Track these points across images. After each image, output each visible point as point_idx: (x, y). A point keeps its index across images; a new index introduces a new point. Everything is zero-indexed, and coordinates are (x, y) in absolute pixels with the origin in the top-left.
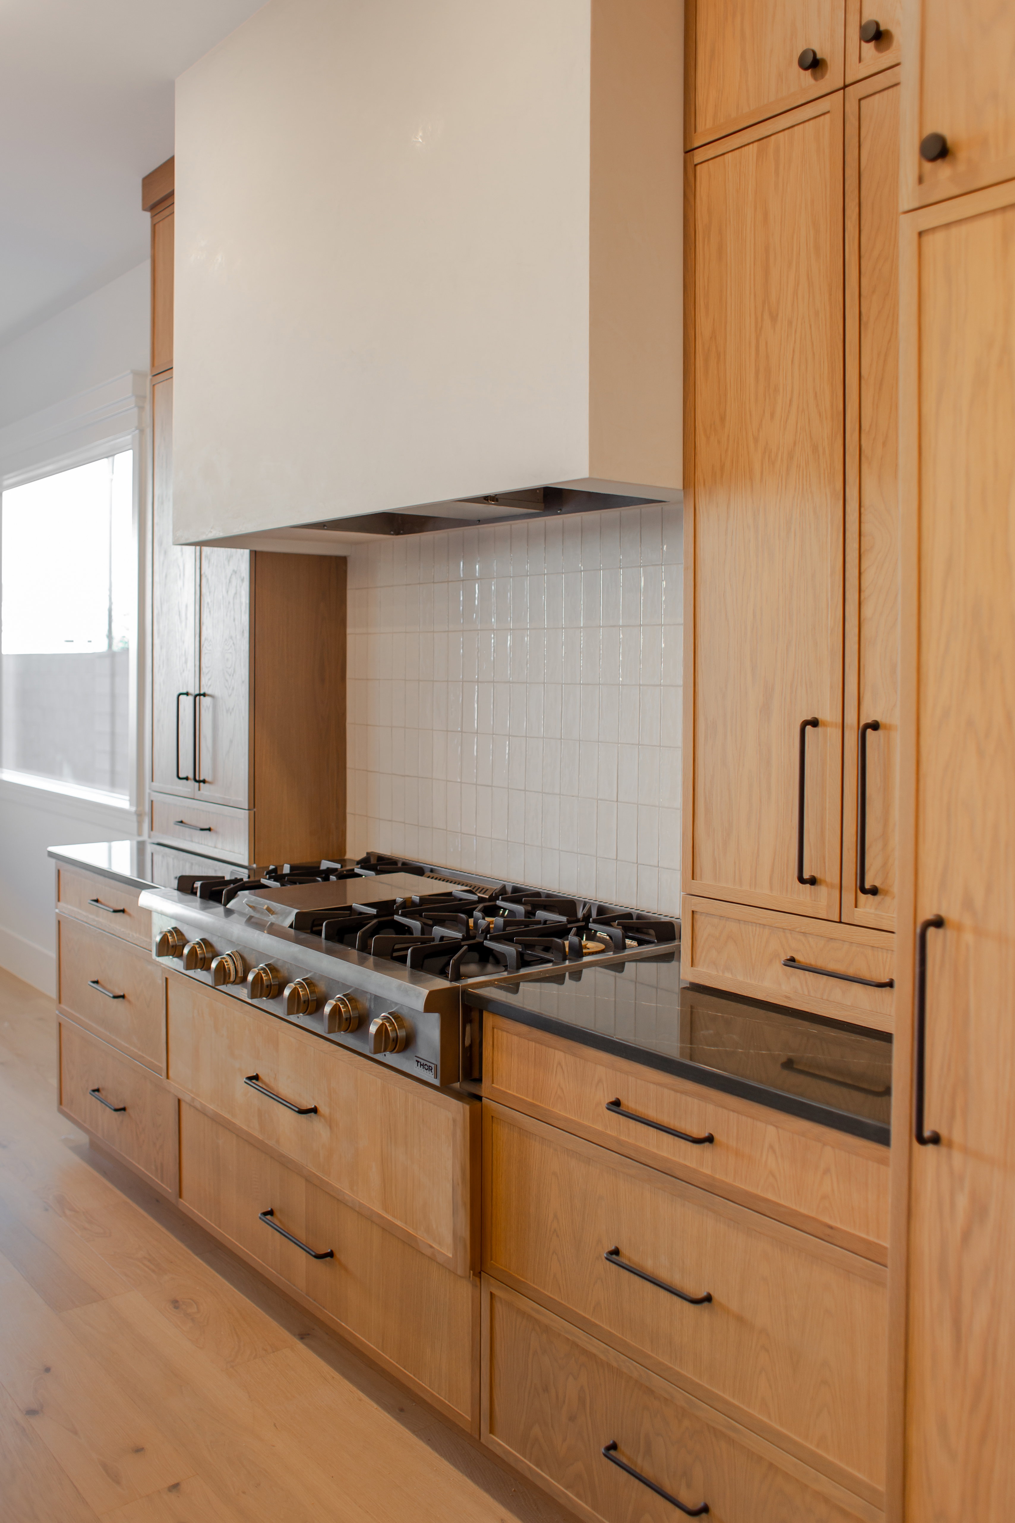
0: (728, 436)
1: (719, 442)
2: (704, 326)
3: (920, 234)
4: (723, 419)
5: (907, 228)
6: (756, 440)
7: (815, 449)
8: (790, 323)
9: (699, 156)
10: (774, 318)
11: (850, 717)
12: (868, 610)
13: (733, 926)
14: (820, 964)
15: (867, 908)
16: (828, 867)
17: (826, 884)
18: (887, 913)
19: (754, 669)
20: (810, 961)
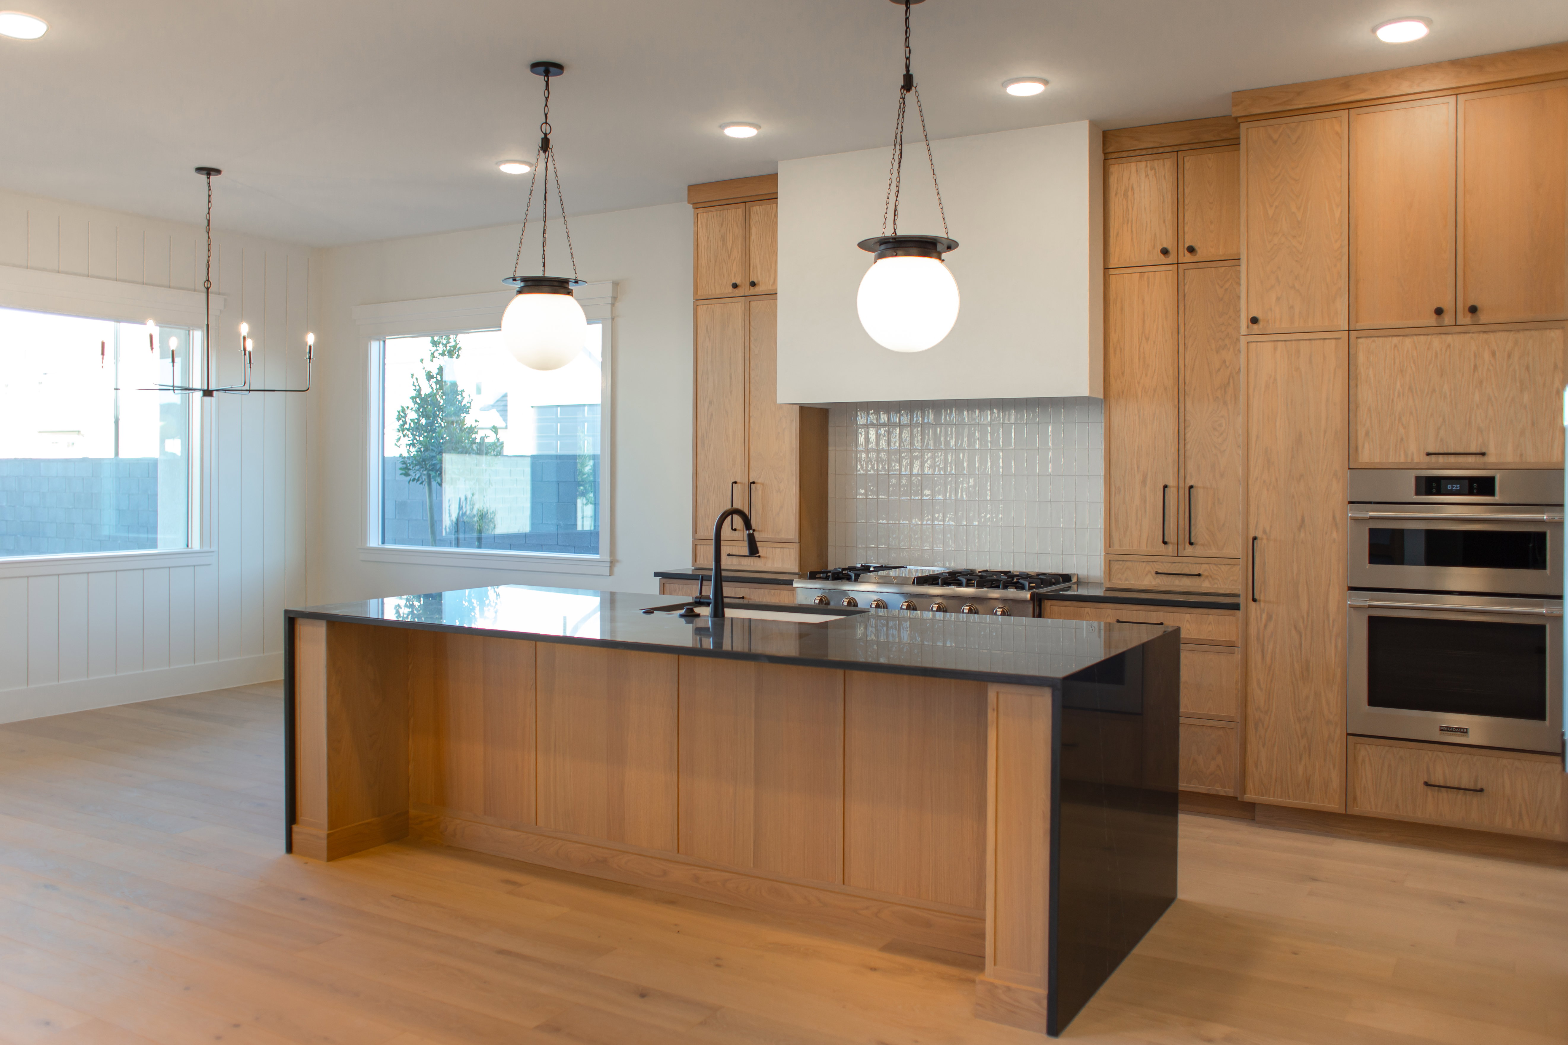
0: (1126, 381)
1: (1121, 382)
2: (1114, 337)
3: (1248, 342)
4: (1123, 374)
5: (1243, 340)
6: (1139, 383)
7: (1166, 389)
8: (1154, 342)
9: (1111, 272)
10: (1147, 339)
11: (1181, 484)
12: (1188, 447)
13: (1129, 564)
14: (1169, 572)
15: (1189, 550)
16: (1171, 537)
17: (1172, 543)
18: (1197, 551)
19: (1138, 467)
20: (1166, 572)
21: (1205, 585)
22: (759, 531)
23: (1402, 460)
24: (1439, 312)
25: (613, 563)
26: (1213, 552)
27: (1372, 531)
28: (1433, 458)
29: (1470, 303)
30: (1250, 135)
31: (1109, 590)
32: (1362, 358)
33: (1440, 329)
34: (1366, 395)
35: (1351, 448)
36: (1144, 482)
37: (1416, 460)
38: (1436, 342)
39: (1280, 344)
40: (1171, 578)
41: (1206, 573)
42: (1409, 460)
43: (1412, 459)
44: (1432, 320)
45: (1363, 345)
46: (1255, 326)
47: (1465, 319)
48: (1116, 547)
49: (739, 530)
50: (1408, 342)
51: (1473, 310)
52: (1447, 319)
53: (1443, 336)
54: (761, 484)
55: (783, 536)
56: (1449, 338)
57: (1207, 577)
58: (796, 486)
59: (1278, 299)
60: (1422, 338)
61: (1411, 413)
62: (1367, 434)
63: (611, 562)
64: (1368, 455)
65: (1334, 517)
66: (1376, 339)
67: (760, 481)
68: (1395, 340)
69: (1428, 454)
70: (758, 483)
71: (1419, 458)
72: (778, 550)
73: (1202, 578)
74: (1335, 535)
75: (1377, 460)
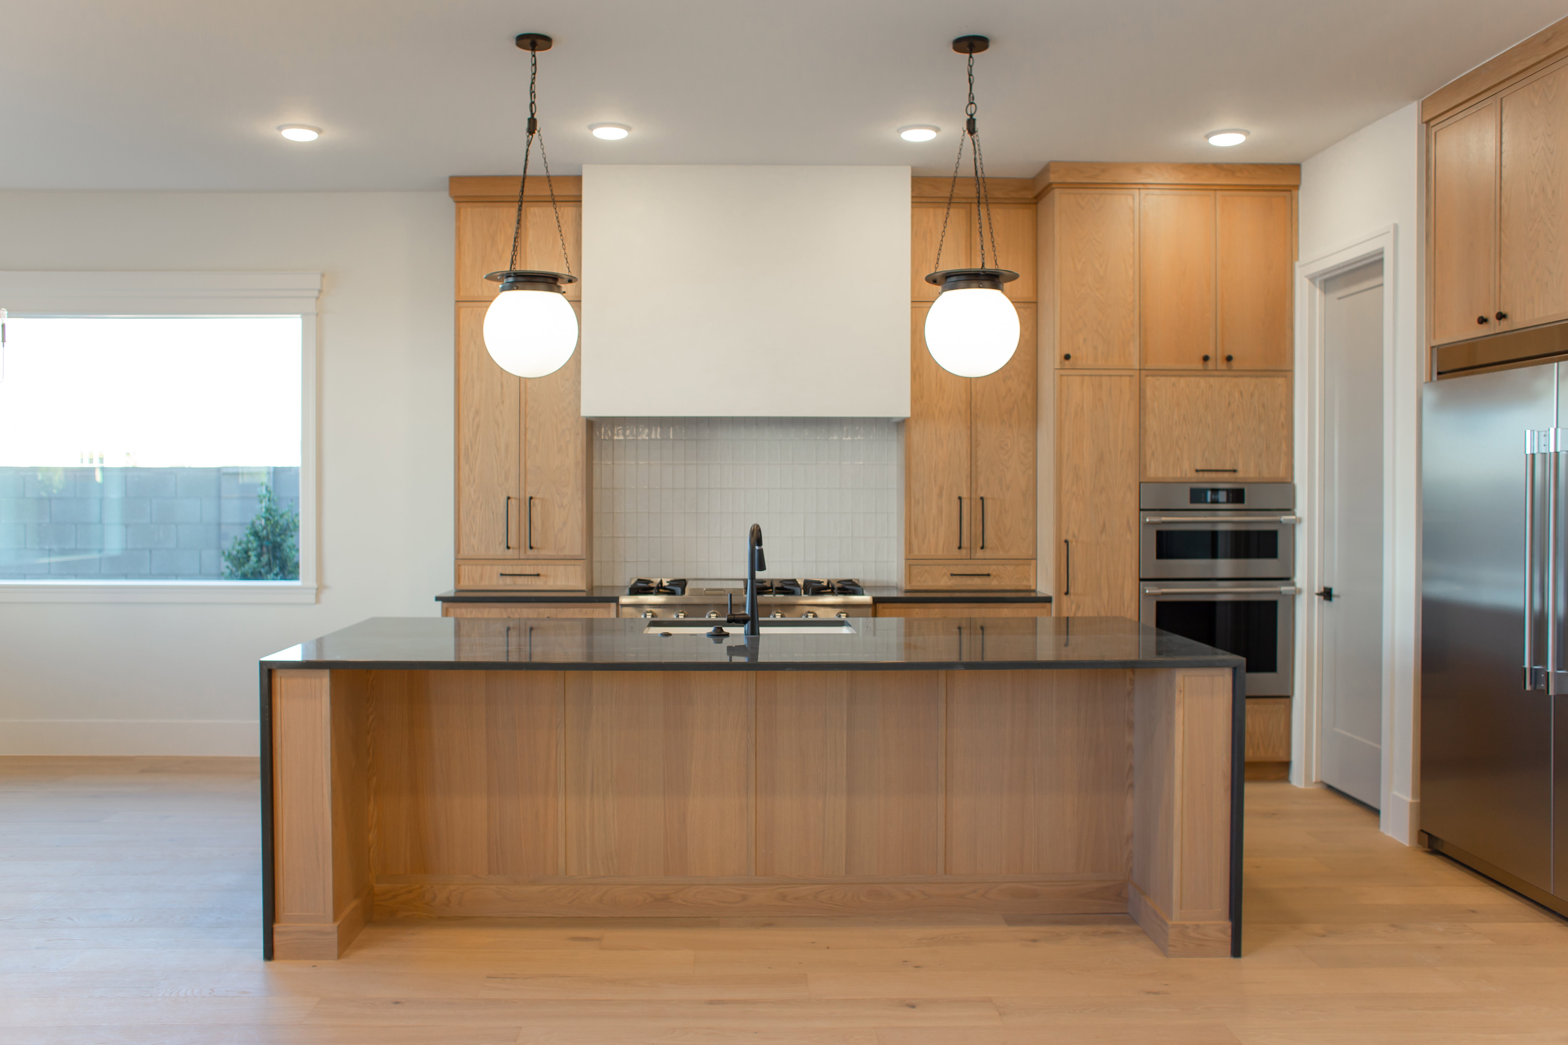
3: (1061, 375)
7: (959, 412)
11: (973, 496)
12: (979, 463)
13: (927, 568)
14: (963, 573)
15: (980, 554)
16: (965, 543)
17: (965, 548)
18: (987, 554)
19: (935, 481)
20: (959, 573)
21: (993, 583)
22: (538, 549)
23: (1179, 475)
24: (1206, 358)
25: (320, 589)
26: (1001, 554)
27: (1159, 533)
28: (1201, 474)
29: (1227, 354)
30: (1060, 200)
31: (907, 591)
32: (1149, 393)
33: (1205, 372)
34: (1152, 423)
35: (1142, 465)
36: (940, 495)
37: (1188, 475)
38: (1202, 382)
39: (1086, 378)
40: (964, 578)
41: (994, 573)
42: (1184, 475)
43: (1186, 475)
44: (1199, 365)
45: (1150, 382)
46: (1067, 362)
47: (1222, 365)
48: (916, 553)
49: (513, 548)
50: (1183, 381)
51: (1229, 359)
52: (1210, 364)
53: (1207, 378)
54: (540, 499)
55: (567, 552)
56: (1212, 380)
57: (995, 576)
58: (582, 501)
59: (1085, 340)
60: (1192, 379)
61: (1185, 438)
62: (1153, 454)
63: (317, 589)
64: (1155, 471)
65: (1128, 522)
66: (1160, 378)
67: (539, 496)
68: (1173, 379)
69: (1197, 471)
70: (536, 498)
71: (1191, 475)
72: (562, 568)
73: (991, 577)
74: (1129, 536)
75: (1160, 475)
